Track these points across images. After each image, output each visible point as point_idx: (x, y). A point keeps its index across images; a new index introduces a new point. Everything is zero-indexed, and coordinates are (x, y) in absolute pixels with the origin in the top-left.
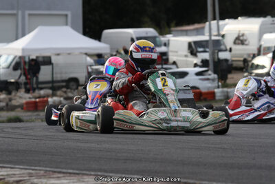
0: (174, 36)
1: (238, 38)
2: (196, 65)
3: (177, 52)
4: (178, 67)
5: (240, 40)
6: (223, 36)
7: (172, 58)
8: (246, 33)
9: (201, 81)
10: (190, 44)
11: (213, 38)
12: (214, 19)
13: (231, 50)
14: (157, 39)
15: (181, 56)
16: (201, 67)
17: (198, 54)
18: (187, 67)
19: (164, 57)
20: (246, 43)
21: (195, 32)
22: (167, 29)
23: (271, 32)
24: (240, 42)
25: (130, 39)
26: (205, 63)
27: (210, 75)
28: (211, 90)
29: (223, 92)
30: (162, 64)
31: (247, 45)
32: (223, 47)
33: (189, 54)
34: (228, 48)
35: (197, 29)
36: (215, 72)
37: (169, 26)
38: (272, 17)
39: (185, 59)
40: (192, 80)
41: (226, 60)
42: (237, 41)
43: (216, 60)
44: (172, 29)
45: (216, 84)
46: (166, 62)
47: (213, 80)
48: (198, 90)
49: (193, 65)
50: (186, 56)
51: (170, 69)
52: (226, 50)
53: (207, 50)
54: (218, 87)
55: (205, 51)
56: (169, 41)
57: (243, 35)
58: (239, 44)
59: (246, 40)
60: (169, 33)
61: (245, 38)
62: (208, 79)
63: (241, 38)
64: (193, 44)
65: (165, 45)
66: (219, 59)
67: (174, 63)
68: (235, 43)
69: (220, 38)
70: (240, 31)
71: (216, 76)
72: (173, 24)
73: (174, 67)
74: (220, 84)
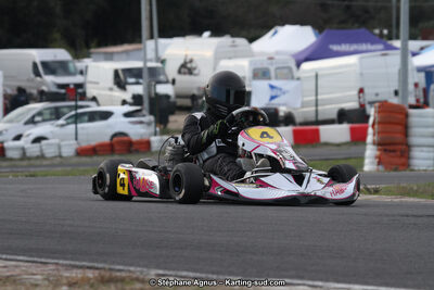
0: (95, 61)
1: (184, 66)
2: (124, 102)
3: (97, 83)
4: (98, 105)
5: (186, 68)
6: (163, 62)
7: (91, 91)
8: (195, 58)
9: (131, 126)
10: (116, 72)
11: (150, 64)
12: (152, 37)
13: (174, 82)
14: (71, 65)
15: (104, 89)
16: (131, 104)
17: (128, 87)
18: (112, 105)
19: (80, 91)
20: (196, 72)
21: (124, 56)
22: (85, 50)
23: (230, 58)
24: (186, 70)
25: (31, 64)
26: (137, 99)
27: (144, 116)
28: (145, 138)
29: (161, 141)
30: (76, 100)
31: (196, 75)
32: (162, 78)
33: (115, 87)
34: (170, 79)
35: (126, 52)
36: (151, 113)
37: (88, 47)
38: (233, 36)
39: (109, 93)
40: (119, 123)
41: (167, 97)
42: (183, 70)
43: (153, 95)
44: (92, 50)
45: (152, 129)
46: (83, 96)
47: (149, 124)
48: (125, 138)
49: (120, 102)
50: (111, 89)
51: (88, 106)
52: (167, 82)
53: (141, 81)
54: (155, 134)
55: (137, 83)
56: (87, 67)
57: (191, 61)
58: (185, 73)
59: (195, 69)
60: (88, 56)
61: (194, 65)
62: (141, 122)
63: (189, 65)
64: (120, 72)
65: (81, 73)
66: (156, 94)
67: (94, 99)
68: (180, 72)
69: (159, 65)
70: (186, 56)
71: (152, 118)
72: (93, 45)
73: (93, 104)
74: (158, 129)
